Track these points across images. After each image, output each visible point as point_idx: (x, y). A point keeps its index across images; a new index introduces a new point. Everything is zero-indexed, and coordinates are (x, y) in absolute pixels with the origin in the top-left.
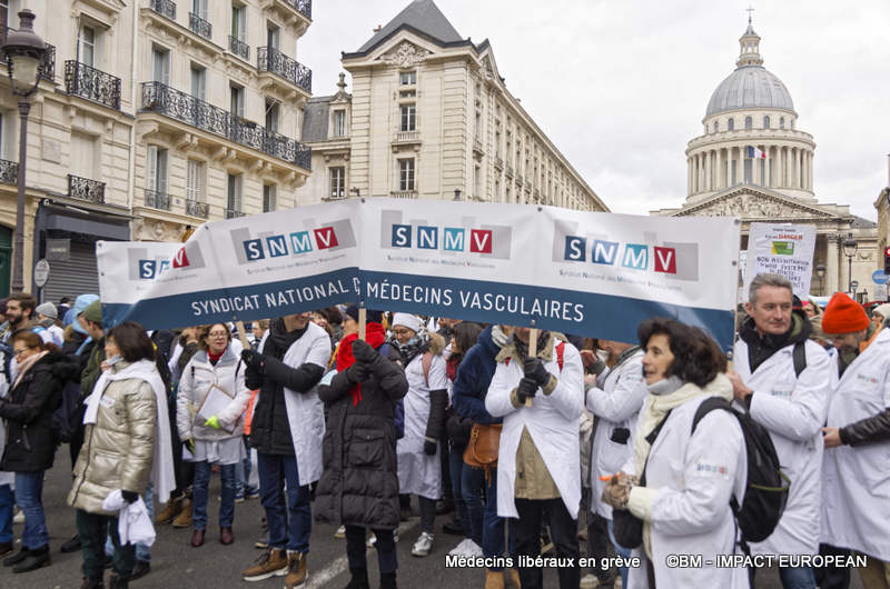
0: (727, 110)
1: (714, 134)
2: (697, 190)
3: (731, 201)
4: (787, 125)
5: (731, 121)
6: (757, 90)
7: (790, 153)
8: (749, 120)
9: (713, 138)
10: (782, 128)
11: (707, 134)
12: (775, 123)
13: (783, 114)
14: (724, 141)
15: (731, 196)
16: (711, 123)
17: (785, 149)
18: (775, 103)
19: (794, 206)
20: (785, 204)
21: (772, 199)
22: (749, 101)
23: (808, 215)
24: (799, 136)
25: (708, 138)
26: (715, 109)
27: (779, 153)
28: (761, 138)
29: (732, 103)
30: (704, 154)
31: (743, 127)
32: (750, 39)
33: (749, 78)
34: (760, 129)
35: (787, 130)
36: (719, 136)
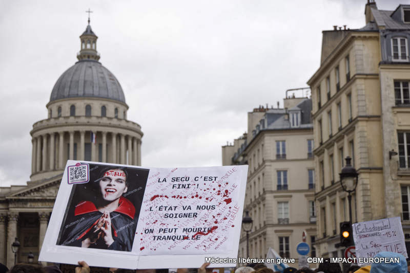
0: (70, 97)
1: (55, 118)
2: (41, 168)
4: (120, 115)
5: (73, 108)
6: (96, 82)
7: (123, 140)
8: (88, 108)
9: (57, 121)
10: (116, 117)
11: (51, 117)
12: (110, 112)
13: (118, 105)
14: (67, 125)
16: (55, 108)
17: (119, 136)
18: (110, 96)
22: (89, 91)
24: (131, 125)
25: (52, 122)
26: (58, 94)
27: (114, 140)
28: (99, 125)
29: (74, 92)
30: (48, 136)
31: (84, 113)
32: (89, 37)
33: (89, 71)
34: (98, 117)
35: (120, 120)
36: (62, 120)
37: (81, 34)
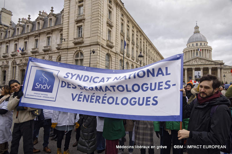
1: (189, 47)
2: (185, 59)
3: (194, 60)
4: (206, 45)
5: (193, 44)
6: (199, 38)
7: (206, 51)
8: (197, 44)
10: (205, 45)
11: (187, 47)
12: (203, 44)
13: (205, 42)
14: (192, 48)
15: (194, 59)
16: (188, 45)
17: (205, 50)
18: (203, 40)
19: (209, 61)
20: (207, 60)
21: (204, 59)
22: (197, 40)
23: (213, 63)
24: (209, 47)
26: (189, 42)
27: (204, 51)
28: (200, 48)
29: (193, 41)
30: (187, 52)
31: (196, 45)
32: (197, 27)
33: (197, 35)
34: (199, 46)
35: (205, 46)
36: (190, 48)
37: (195, 27)
